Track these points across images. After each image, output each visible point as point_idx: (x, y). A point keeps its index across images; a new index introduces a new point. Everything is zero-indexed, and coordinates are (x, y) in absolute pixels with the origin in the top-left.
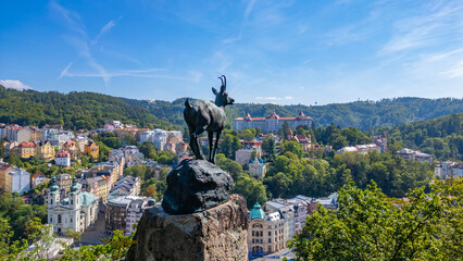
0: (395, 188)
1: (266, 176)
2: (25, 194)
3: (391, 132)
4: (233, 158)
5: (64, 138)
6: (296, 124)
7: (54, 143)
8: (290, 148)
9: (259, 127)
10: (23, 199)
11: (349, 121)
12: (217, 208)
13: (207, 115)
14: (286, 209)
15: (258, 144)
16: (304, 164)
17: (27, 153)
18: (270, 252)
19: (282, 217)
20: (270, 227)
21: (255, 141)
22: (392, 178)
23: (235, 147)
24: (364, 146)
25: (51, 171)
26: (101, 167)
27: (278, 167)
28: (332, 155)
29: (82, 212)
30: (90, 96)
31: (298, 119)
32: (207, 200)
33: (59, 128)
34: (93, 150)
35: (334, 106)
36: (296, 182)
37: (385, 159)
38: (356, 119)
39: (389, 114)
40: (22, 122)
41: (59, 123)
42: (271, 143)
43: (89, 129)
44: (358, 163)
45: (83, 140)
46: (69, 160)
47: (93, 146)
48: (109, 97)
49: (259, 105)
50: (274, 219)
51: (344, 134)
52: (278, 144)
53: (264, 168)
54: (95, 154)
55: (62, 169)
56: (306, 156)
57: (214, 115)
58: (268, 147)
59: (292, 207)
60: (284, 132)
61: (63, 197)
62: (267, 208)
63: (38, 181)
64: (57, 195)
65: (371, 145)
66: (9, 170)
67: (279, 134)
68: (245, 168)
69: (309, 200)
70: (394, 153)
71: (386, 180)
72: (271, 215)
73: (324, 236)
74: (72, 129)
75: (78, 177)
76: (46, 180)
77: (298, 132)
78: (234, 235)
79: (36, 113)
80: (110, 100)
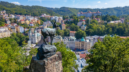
0: (125, 34)
1: (86, 30)
2: (23, 33)
3: (126, 17)
4: (77, 25)
5: (31, 18)
6: (96, 14)
7: (29, 20)
8: (94, 22)
9: (85, 16)
10: (23, 34)
11: (113, 13)
12: (51, 57)
13: (47, 33)
14: (91, 39)
15: (84, 21)
16: (98, 27)
17: (23, 22)
18: (86, 50)
19: (90, 41)
20: (86, 44)
21: (83, 20)
22: (124, 31)
23: (77, 21)
24: (117, 21)
25: (29, 27)
26: (41, 26)
27: (90, 27)
28: (106, 24)
29: (37, 38)
30: (37, 7)
31: (97, 13)
32: (47, 56)
33: (30, 16)
34: (39, 22)
35: (108, 9)
36: (95, 32)
37: (123, 25)
38: (115, 13)
39: (127, 11)
40: (21, 14)
41: (30, 14)
42: (88, 20)
43: (38, 16)
44: (115, 26)
45: (36, 19)
46: (33, 24)
47: (39, 21)
48: (42, 7)
49: (85, 9)
50: (88, 41)
51: (111, 17)
52: (90, 21)
53: (86, 28)
54: (40, 23)
55: (32, 27)
56: (99, 24)
57: (50, 33)
58: (87, 21)
59: (93, 38)
60: (92, 17)
61: (32, 34)
62: (86, 38)
63: (26, 30)
64: (31, 33)
65: (119, 21)
66: (19, 27)
67: (91, 18)
68: (80, 27)
69: (98, 37)
70: (126, 23)
71: (122, 31)
72: (87, 40)
73: (99, 49)
74: (33, 16)
75: (36, 29)
76: (28, 30)
77: (97, 17)
78: (57, 63)
79: (24, 12)
80: (43, 8)
